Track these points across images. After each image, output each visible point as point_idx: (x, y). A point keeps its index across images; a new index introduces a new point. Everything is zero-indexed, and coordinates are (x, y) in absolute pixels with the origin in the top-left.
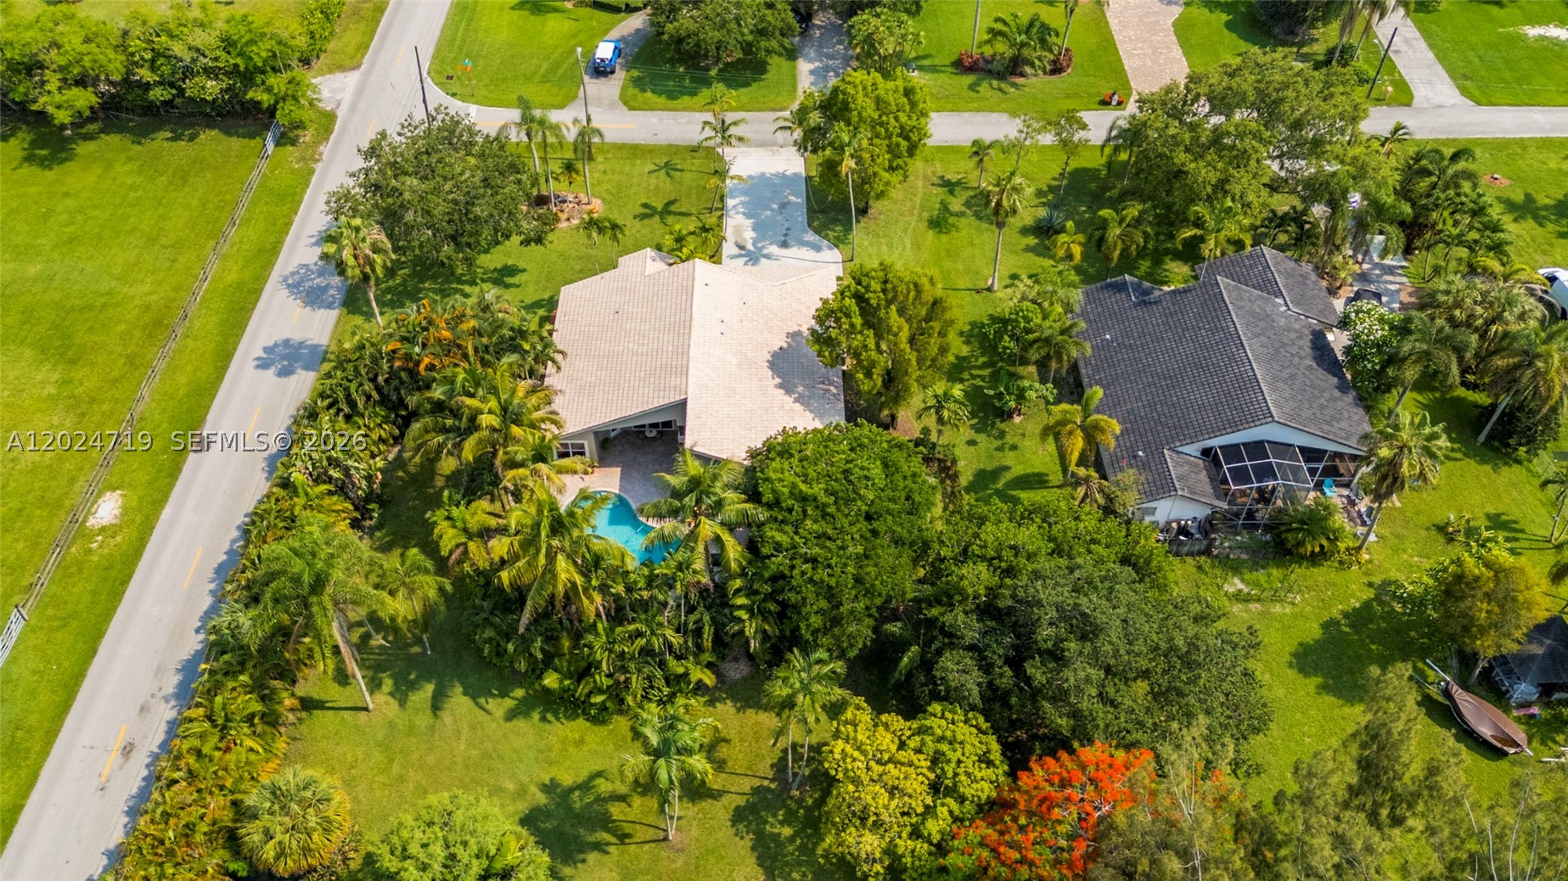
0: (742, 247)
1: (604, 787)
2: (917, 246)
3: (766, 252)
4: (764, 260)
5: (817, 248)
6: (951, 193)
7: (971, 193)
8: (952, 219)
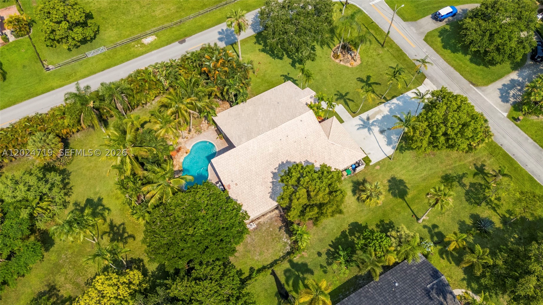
0: (368, 119)
2: (425, 178)
3: (372, 127)
4: (366, 129)
5: (389, 143)
6: (475, 175)
7: (483, 182)
8: (455, 183)
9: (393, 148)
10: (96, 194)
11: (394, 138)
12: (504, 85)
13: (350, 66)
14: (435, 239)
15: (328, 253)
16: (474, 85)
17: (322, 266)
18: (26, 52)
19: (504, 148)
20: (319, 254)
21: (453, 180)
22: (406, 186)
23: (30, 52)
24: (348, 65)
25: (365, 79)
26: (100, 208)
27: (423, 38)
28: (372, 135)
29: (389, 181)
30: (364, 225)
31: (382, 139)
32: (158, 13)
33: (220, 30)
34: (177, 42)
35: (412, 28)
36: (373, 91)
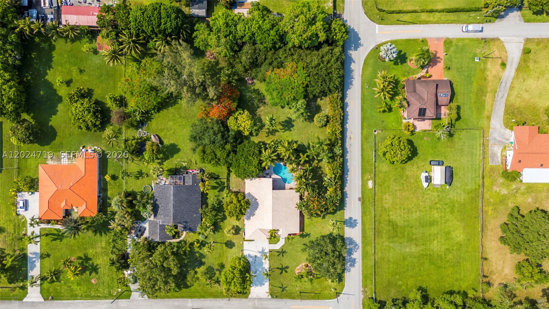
1: (283, 131)
2: (227, 257)
3: (260, 254)
4: (261, 251)
5: (249, 255)
6: (218, 279)
7: (213, 278)
8: (219, 268)
10: (294, 130)
11: (250, 260)
13: (297, 268)
14: (204, 243)
15: (222, 201)
17: (218, 196)
18: (392, 125)
19: (221, 299)
20: (223, 198)
21: (221, 268)
22: (229, 248)
23: (391, 127)
24: (298, 268)
25: (286, 270)
26: (287, 129)
28: (256, 251)
29: (234, 243)
30: (224, 221)
31: (253, 254)
32: (387, 196)
36: (278, 268)
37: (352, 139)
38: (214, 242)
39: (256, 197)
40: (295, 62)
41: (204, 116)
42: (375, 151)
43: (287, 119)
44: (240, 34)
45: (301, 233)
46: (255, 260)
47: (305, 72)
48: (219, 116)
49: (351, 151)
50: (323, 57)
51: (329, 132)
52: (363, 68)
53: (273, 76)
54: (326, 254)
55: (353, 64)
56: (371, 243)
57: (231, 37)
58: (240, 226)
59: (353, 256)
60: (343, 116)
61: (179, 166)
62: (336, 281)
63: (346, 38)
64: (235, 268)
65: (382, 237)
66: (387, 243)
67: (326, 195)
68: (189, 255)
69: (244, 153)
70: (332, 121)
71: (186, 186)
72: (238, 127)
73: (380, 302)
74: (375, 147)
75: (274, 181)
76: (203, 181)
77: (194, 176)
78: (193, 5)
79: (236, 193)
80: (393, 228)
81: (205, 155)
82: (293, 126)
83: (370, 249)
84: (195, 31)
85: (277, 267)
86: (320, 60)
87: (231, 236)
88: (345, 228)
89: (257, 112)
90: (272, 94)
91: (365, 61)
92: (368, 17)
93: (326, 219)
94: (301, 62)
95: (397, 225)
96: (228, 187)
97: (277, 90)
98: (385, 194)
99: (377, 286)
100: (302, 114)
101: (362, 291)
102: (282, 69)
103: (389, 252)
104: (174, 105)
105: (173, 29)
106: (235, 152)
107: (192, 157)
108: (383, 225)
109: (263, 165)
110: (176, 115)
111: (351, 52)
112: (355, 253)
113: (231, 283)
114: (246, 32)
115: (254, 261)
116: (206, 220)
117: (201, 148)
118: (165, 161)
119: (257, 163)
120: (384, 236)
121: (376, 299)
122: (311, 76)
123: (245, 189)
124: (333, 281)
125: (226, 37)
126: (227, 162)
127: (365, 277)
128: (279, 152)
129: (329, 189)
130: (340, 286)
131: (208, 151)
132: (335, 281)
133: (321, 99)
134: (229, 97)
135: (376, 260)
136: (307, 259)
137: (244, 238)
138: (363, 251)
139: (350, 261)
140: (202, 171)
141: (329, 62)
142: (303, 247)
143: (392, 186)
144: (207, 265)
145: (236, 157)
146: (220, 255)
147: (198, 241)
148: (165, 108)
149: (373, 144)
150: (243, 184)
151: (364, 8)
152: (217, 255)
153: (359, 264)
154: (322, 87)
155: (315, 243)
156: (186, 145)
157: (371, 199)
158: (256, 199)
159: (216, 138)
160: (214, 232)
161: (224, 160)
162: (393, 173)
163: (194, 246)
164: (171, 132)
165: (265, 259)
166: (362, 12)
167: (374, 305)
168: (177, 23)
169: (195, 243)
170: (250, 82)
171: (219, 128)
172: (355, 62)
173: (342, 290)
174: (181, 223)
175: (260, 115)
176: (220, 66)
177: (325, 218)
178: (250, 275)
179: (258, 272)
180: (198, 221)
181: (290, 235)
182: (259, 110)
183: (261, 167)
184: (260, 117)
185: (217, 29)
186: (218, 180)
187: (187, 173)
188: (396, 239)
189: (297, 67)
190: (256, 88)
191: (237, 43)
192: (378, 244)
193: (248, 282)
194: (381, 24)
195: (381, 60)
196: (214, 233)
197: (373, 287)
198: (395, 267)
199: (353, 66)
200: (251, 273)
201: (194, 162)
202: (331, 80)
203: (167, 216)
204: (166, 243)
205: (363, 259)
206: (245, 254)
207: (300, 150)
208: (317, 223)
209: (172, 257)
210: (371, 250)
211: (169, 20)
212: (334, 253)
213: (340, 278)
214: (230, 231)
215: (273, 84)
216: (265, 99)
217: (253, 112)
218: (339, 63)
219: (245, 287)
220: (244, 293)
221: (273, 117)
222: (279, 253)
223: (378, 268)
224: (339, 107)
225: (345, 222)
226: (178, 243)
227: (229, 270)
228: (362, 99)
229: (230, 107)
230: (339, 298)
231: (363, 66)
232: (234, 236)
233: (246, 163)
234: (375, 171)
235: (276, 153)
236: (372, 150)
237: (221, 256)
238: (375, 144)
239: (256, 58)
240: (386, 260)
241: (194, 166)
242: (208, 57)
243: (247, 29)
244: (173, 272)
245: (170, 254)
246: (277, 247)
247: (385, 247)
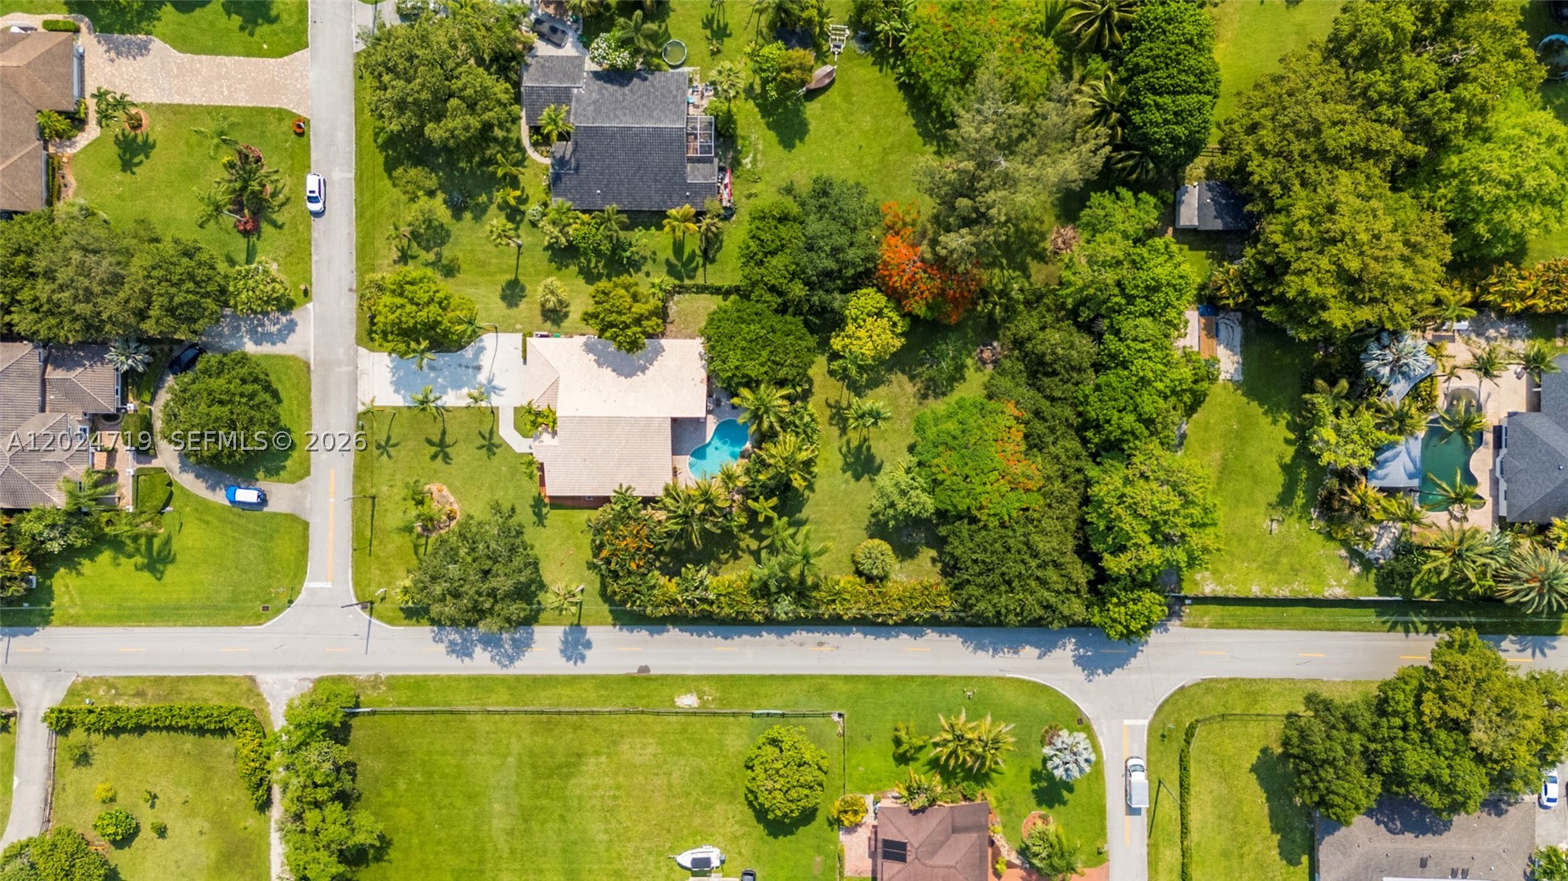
1: (844, 449)
2: (475, 285)
3: (485, 382)
4: (494, 383)
5: (482, 349)
6: (414, 258)
7: (414, 245)
8: (444, 262)
9: (482, 340)
10: (847, 481)
11: (469, 352)
12: (274, 344)
13: (445, 488)
14: (517, 218)
15: (638, 270)
16: (308, 367)
18: (859, 765)
19: (354, 267)
20: (648, 274)
21: (444, 266)
22: (503, 290)
23: (854, 762)
24: (446, 491)
25: (440, 457)
26: (849, 460)
27: (307, 478)
28: (494, 370)
29: (517, 305)
30: (581, 277)
31: (485, 360)
32: (652, 749)
33: (579, 663)
34: (652, 673)
35: (308, 505)
36: (444, 433)
37: (818, 649)
38: (520, 247)
39: (652, 371)
40: (1043, 486)
41: (889, 219)
42: (783, 715)
43: (878, 461)
44: (1127, 326)
45: (547, 501)
46: (467, 367)
47: (1014, 514)
48: (886, 264)
49: (782, 645)
50: (1056, 565)
51: (838, 583)
52: (1023, 681)
53: (1003, 421)
54: (486, 573)
55: (1036, 652)
56: (516, 703)
57: (1117, 299)
58: (566, 324)
59: (478, 650)
60: (884, 624)
61: (743, 146)
62: (407, 602)
63: (1112, 633)
64: (444, 309)
65: (534, 733)
66: (516, 747)
67: (656, 573)
68: (483, 173)
69: (779, 334)
70: (871, 592)
71: (685, 167)
72: (855, 320)
73: (346, 727)
74: (796, 716)
75: (698, 423)
76: (699, 215)
77: (713, 190)
78: (1210, 189)
79: (662, 313)
80: (560, 767)
81: (774, 223)
82: (857, 478)
83: (499, 700)
84: (1135, 195)
85: (449, 430)
86: (1047, 558)
87: (539, 298)
88: (562, 628)
89: (899, 374)
90: (950, 416)
91: (1044, 688)
92: (1171, 696)
93: (587, 573)
94: (1042, 502)
95: (570, 776)
96: (681, 290)
97: (963, 431)
98: (658, 744)
99: (392, 718)
100: (892, 505)
101: (377, 676)
102: (1023, 447)
103: (491, 753)
104: (919, 134)
105: (1141, 128)
106: (782, 310)
107: (767, 183)
108: (569, 736)
109: (745, 392)
110: (891, 139)
111: (1070, 647)
112: (487, 655)
113: (401, 295)
114: (1132, 344)
115: (464, 362)
116: (583, 223)
117: (795, 209)
118: (757, 105)
119: (749, 373)
120: (536, 739)
121: (355, 715)
122: (1002, 531)
123: (676, 337)
124: (406, 591)
125: (1119, 284)
126: (754, 284)
127: (418, 684)
128: (781, 438)
129: (674, 581)
130: (394, 610)
131: (783, 231)
132: (407, 598)
133: (934, 560)
134: (942, 293)
135: (469, 717)
136: (471, 517)
137: (531, 336)
138: (492, 679)
139: (465, 640)
140: (728, 214)
141: (1043, 582)
142: (506, 507)
143: (683, 762)
144: (454, 227)
145: (768, 313)
146: (481, 265)
147: (523, 200)
148: (910, 107)
149: (804, 710)
150: (689, 331)
151: (1198, 684)
152: (482, 257)
153: (453, 666)
154: (969, 563)
155: (517, 542)
156: (802, 168)
157: (644, 702)
158: (643, 369)
159: (823, 255)
160: (550, 247)
161: (759, 277)
162: (719, 767)
163: (509, 189)
164: (841, 124)
165: (471, 396)
166: (1187, 679)
167: (336, 711)
168: (1159, 142)
169: (518, 193)
170: (987, 354)
171: (854, 264)
172: (1040, 657)
173: (380, 618)
174: (574, 151)
175: (891, 382)
176: (1033, 266)
177: (589, 569)
178: (423, 351)
179: (432, 375)
180: (583, 202)
181: (541, 468)
182: (905, 379)
183: (739, 384)
184: (883, 382)
185: (1143, 258)
186: (700, 260)
187: (722, 169)
188: (529, 772)
189: (1027, 491)
190: (970, 373)
191: (1098, 316)
192: (515, 723)
193: (402, 347)
194: (1149, 735)
195: (1046, 732)
196: (546, 249)
197: (389, 708)
198: (447, 770)
199: (1030, 652)
200: (429, 355)
201: (754, 191)
202: (991, 588)
203: (598, 111)
204: (516, 108)
205: (470, 678)
206: (484, 337)
207: (787, 497)
208: (576, 546)
209: (475, 122)
210: (497, 703)
211: (1169, 117)
212: (489, 595)
213: (414, 613)
214: (552, 293)
215: (981, 422)
216: (936, 396)
217: (899, 362)
218: (1040, 612)
219: (390, 337)
220: (371, 332)
221: (885, 419)
222: (487, 436)
223: (447, 722)
224: (913, 613)
225: (577, 627)
226: (519, 141)
227: (437, 291)
228: (933, 677)
229: (914, 295)
230: (358, 608)
231: (1029, 682)
232: (539, 307)
233: (751, 341)
234: (724, 715)
235: (778, 429)
236: (787, 706)
237: (478, 266)
238: (804, 716)
239: (1054, 373)
240: (468, 745)
241: (741, 189)
242: (1058, 232)
243: (1141, 346)
244: (431, 125)
245: (485, 117)
246: (507, 431)
247: (505, 742)
